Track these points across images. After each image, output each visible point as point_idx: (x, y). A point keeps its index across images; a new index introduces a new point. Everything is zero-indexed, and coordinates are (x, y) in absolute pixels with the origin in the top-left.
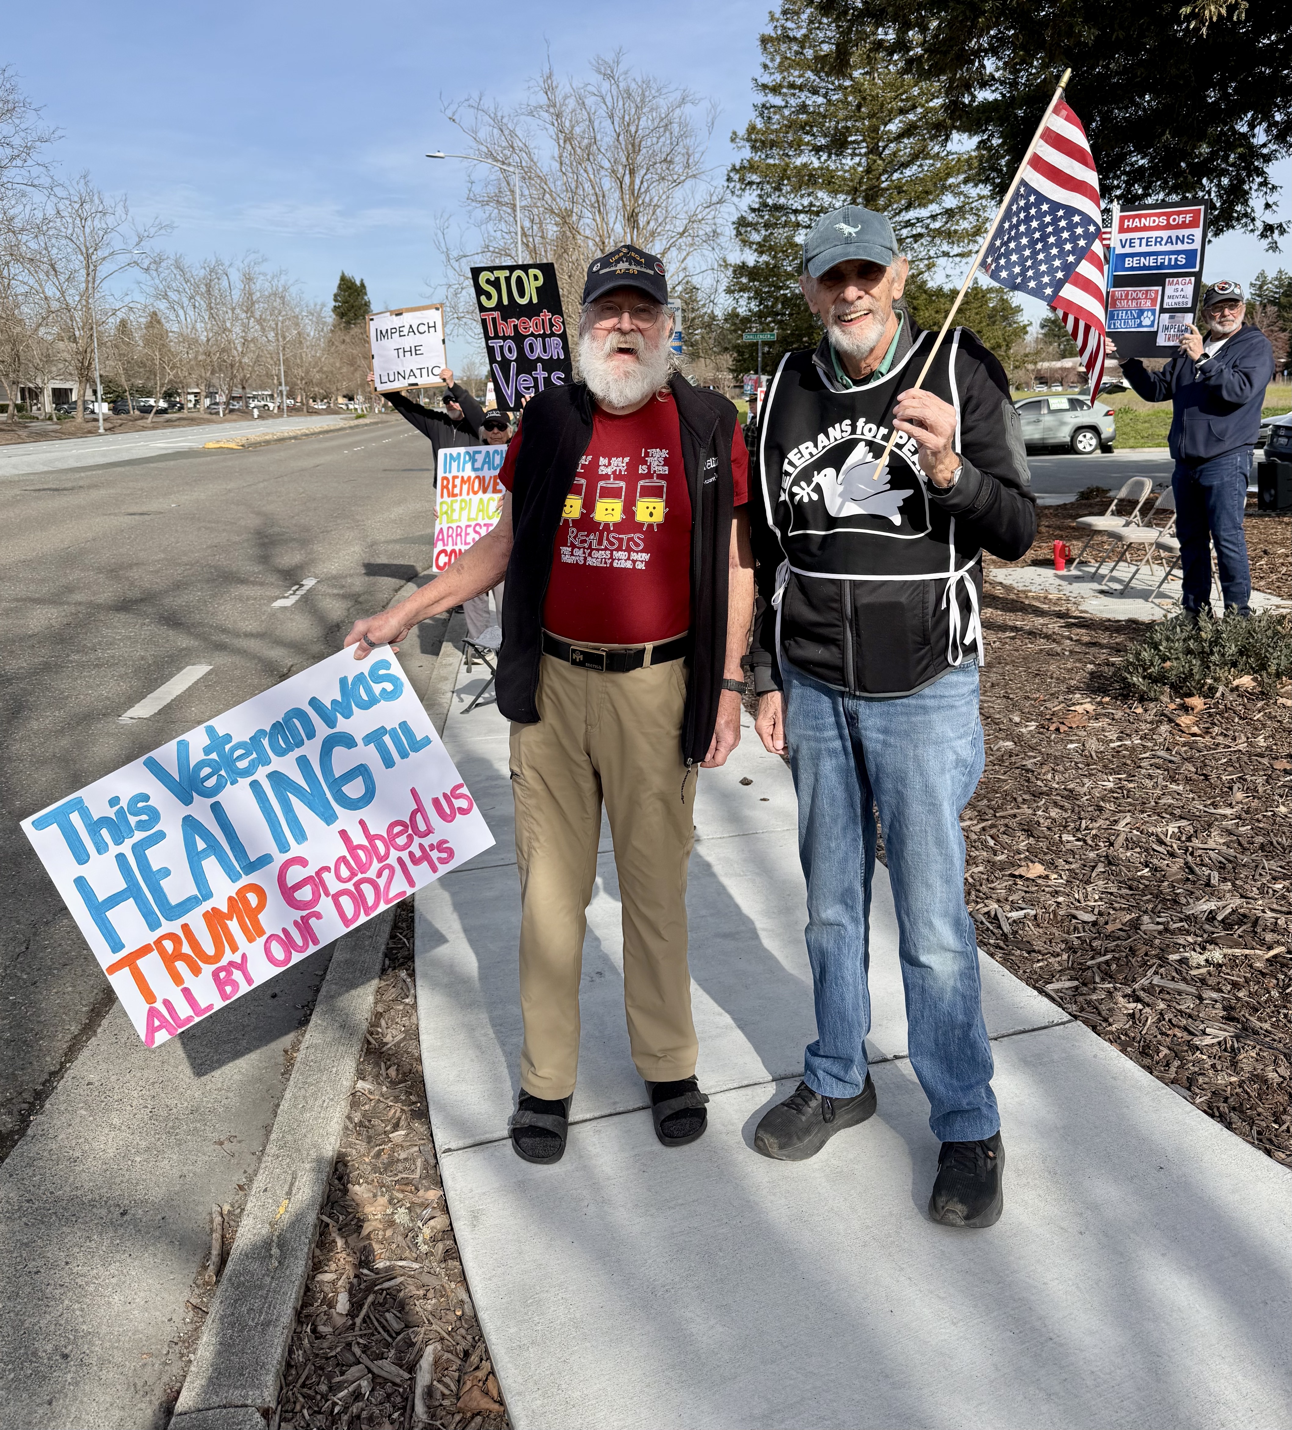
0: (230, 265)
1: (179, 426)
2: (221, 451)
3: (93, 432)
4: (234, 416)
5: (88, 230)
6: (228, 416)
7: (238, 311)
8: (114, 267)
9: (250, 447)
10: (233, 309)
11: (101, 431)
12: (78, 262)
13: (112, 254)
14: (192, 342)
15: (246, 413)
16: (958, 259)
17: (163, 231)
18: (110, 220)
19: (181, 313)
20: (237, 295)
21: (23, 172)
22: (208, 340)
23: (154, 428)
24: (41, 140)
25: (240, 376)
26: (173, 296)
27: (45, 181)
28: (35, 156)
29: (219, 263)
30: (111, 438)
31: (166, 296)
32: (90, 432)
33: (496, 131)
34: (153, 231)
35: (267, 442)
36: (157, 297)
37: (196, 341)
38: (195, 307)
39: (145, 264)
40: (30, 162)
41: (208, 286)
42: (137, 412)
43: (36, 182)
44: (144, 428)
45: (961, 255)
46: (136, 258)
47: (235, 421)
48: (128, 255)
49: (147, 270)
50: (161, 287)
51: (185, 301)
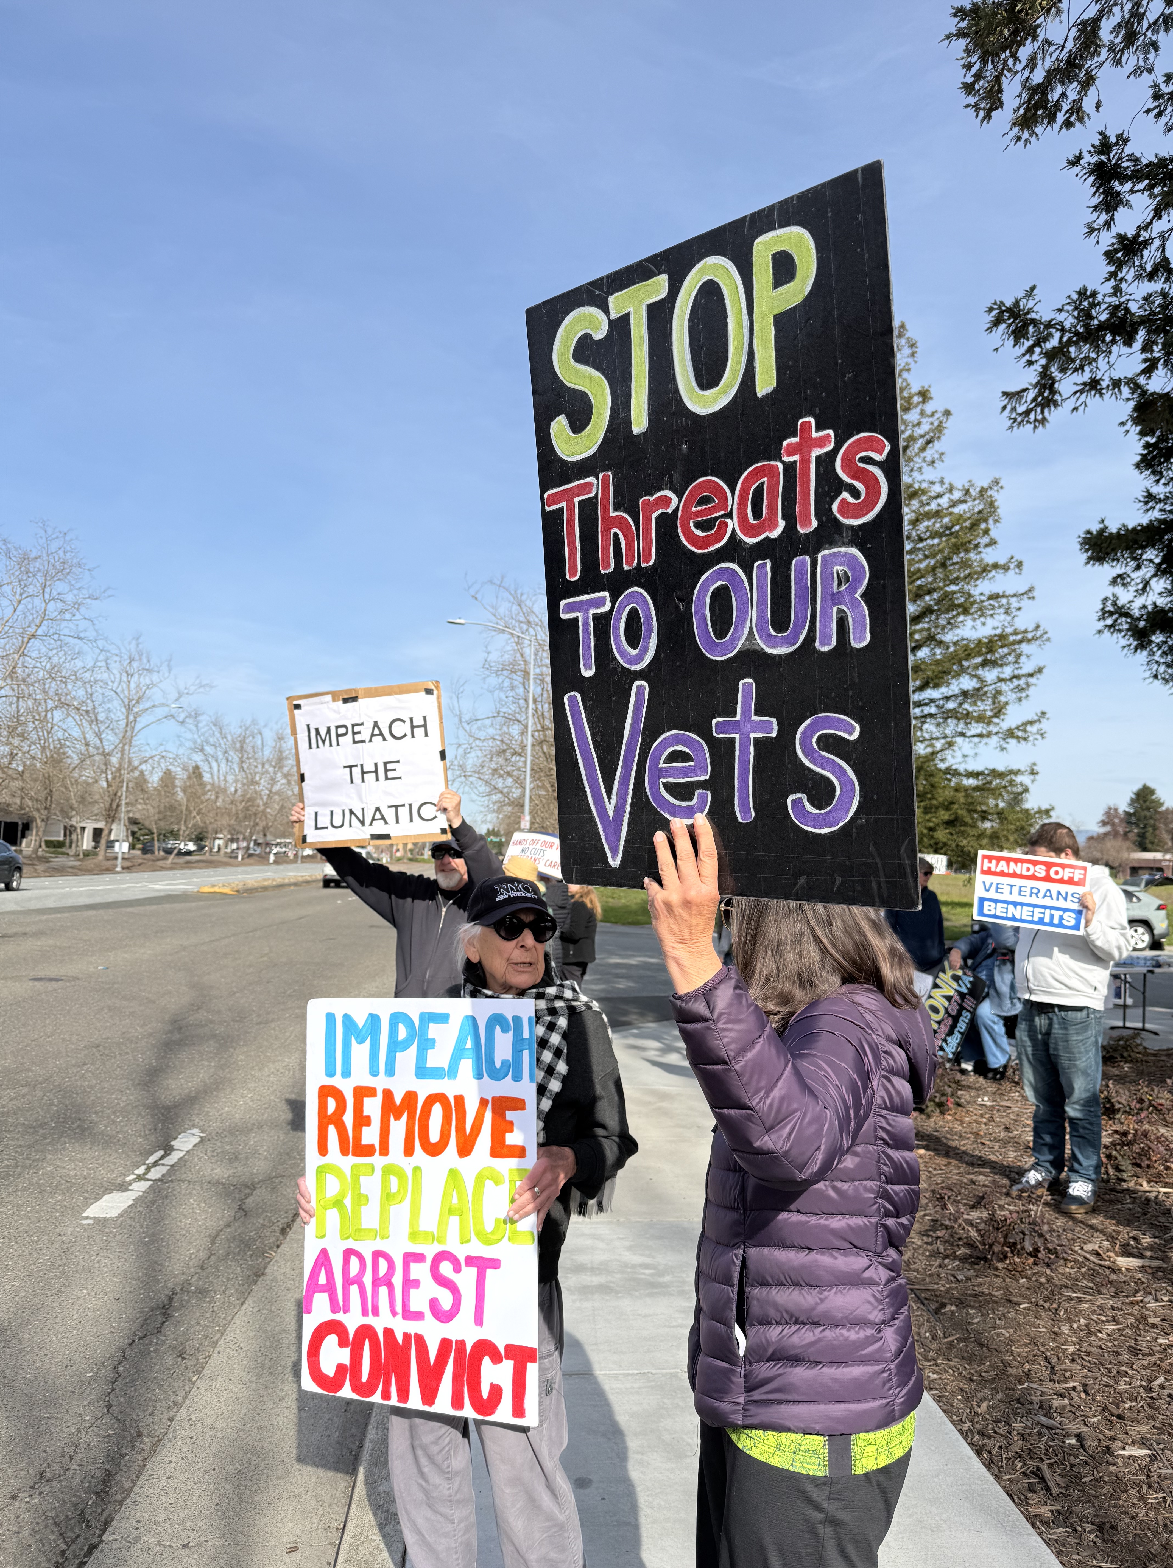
0: (265, 726)
1: (195, 868)
2: (214, 896)
3: (110, 870)
4: (251, 860)
5: (133, 685)
6: (247, 861)
7: (267, 766)
8: (151, 719)
9: (247, 893)
10: (263, 765)
11: (119, 869)
12: (119, 714)
13: (153, 706)
14: (220, 791)
15: (263, 859)
16: (976, 740)
17: (202, 690)
18: (155, 677)
19: (215, 765)
20: (268, 753)
21: (71, 625)
22: (236, 791)
23: (171, 869)
24: (91, 597)
25: (262, 824)
26: (208, 749)
27: (91, 634)
28: (83, 610)
29: (254, 722)
30: (127, 876)
31: (202, 750)
32: (107, 870)
33: (515, 608)
34: (192, 688)
35: (265, 888)
36: (194, 750)
37: (224, 790)
38: (227, 760)
39: (181, 717)
40: (78, 616)
41: (243, 742)
42: (162, 853)
43: (82, 635)
44: (162, 869)
45: (980, 736)
46: (173, 711)
47: (251, 865)
48: (166, 709)
49: (183, 722)
50: (199, 741)
51: (220, 755)
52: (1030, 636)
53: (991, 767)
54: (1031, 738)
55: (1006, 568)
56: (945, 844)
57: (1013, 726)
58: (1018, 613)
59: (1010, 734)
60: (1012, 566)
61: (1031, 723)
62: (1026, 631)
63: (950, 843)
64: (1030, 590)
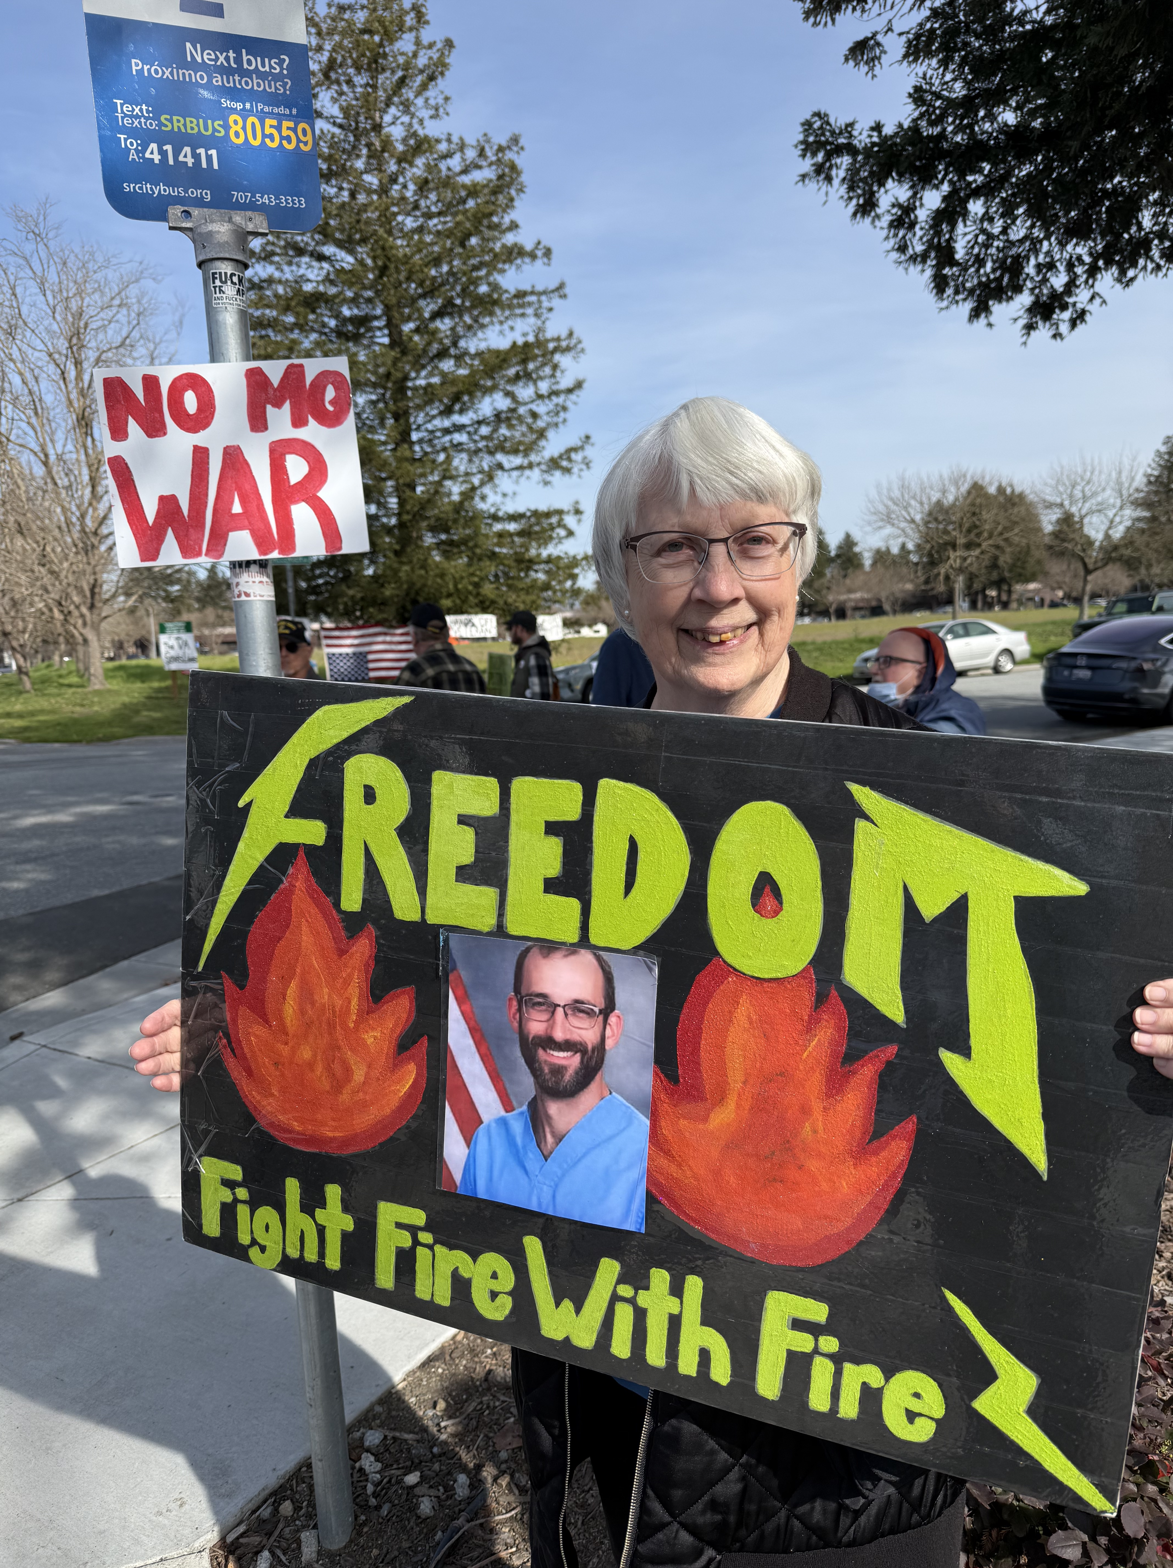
16: (515, 474)
52: (564, 344)
53: (533, 508)
54: (575, 470)
55: (533, 256)
56: (493, 602)
57: (556, 455)
58: (550, 315)
59: (554, 464)
60: (539, 253)
61: (575, 449)
62: (558, 339)
63: (498, 600)
64: (561, 286)
